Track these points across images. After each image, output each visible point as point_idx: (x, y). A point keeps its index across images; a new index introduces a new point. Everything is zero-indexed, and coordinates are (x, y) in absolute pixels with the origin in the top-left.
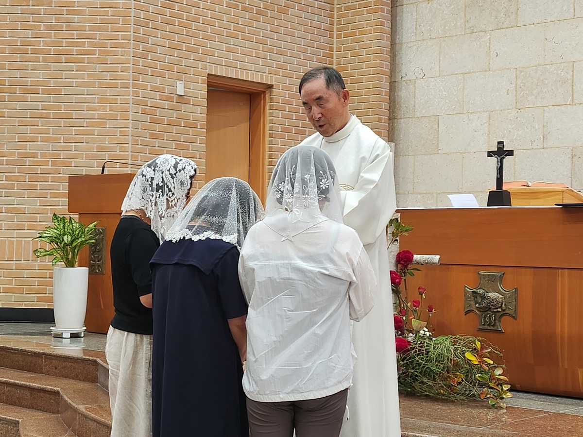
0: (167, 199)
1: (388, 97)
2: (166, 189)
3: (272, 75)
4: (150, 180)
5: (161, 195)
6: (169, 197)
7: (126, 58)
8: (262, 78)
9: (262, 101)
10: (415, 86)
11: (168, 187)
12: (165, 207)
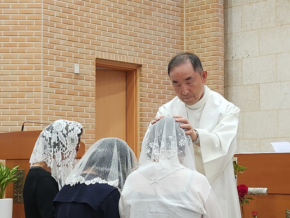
0: (62, 153)
1: (223, 71)
2: (61, 146)
3: (141, 58)
4: (48, 140)
5: (57, 150)
6: (63, 151)
7: (39, 49)
8: (134, 60)
9: (135, 77)
10: (242, 63)
11: (62, 144)
12: (61, 159)
